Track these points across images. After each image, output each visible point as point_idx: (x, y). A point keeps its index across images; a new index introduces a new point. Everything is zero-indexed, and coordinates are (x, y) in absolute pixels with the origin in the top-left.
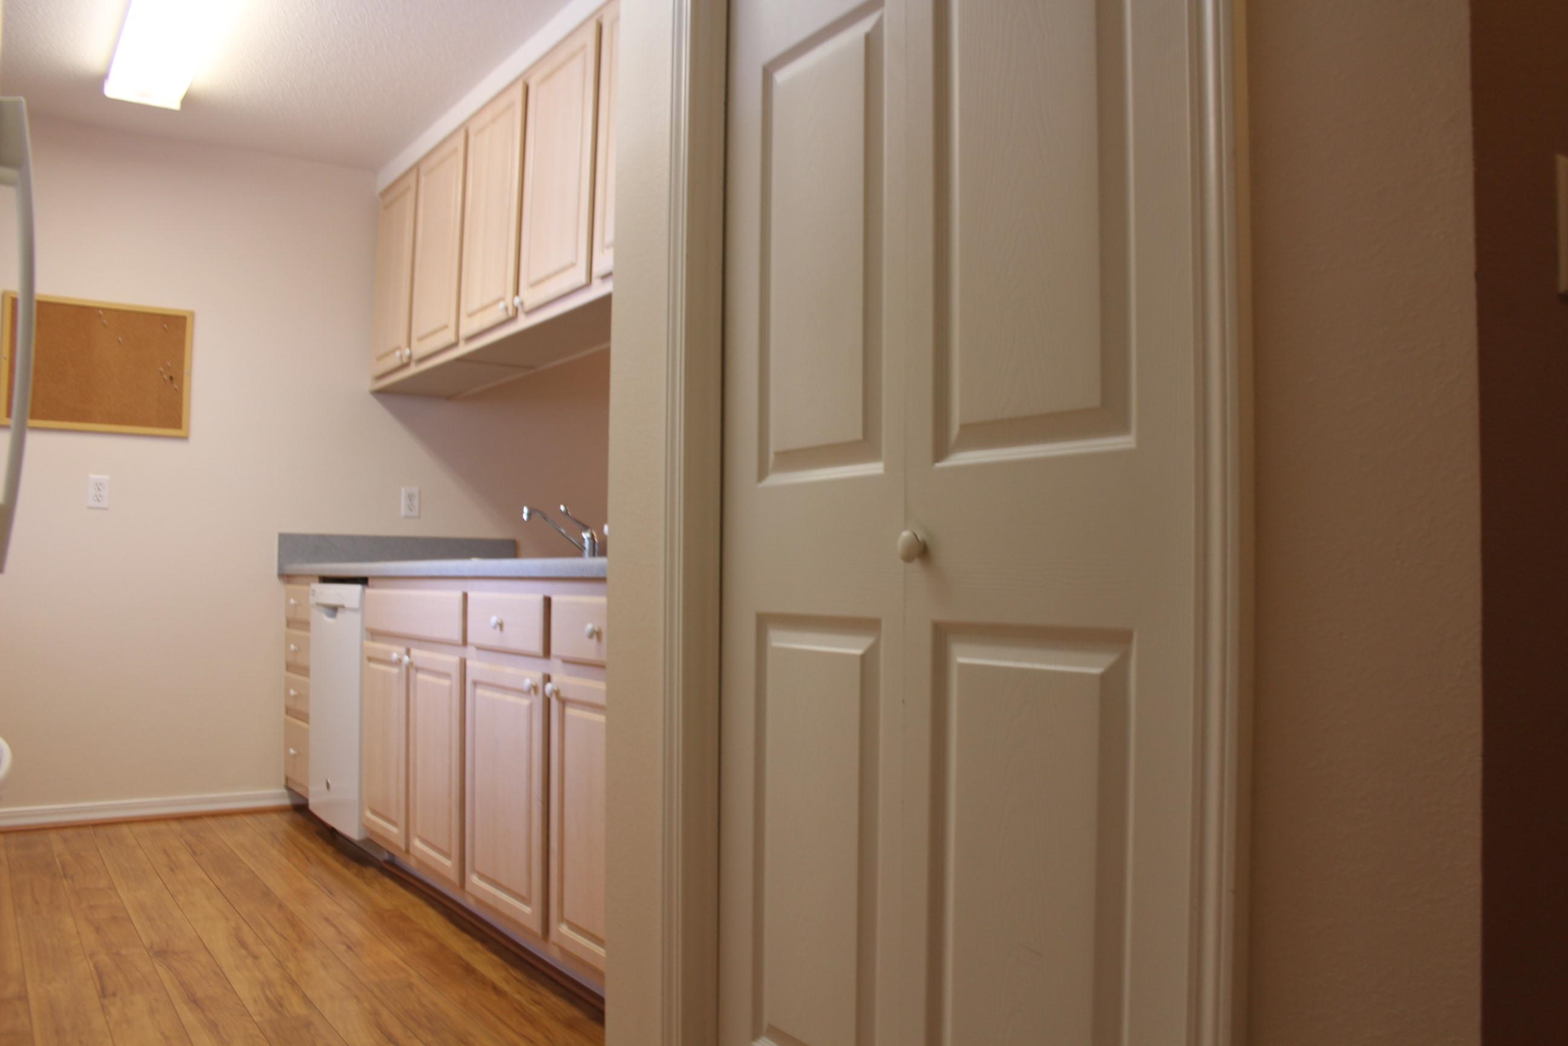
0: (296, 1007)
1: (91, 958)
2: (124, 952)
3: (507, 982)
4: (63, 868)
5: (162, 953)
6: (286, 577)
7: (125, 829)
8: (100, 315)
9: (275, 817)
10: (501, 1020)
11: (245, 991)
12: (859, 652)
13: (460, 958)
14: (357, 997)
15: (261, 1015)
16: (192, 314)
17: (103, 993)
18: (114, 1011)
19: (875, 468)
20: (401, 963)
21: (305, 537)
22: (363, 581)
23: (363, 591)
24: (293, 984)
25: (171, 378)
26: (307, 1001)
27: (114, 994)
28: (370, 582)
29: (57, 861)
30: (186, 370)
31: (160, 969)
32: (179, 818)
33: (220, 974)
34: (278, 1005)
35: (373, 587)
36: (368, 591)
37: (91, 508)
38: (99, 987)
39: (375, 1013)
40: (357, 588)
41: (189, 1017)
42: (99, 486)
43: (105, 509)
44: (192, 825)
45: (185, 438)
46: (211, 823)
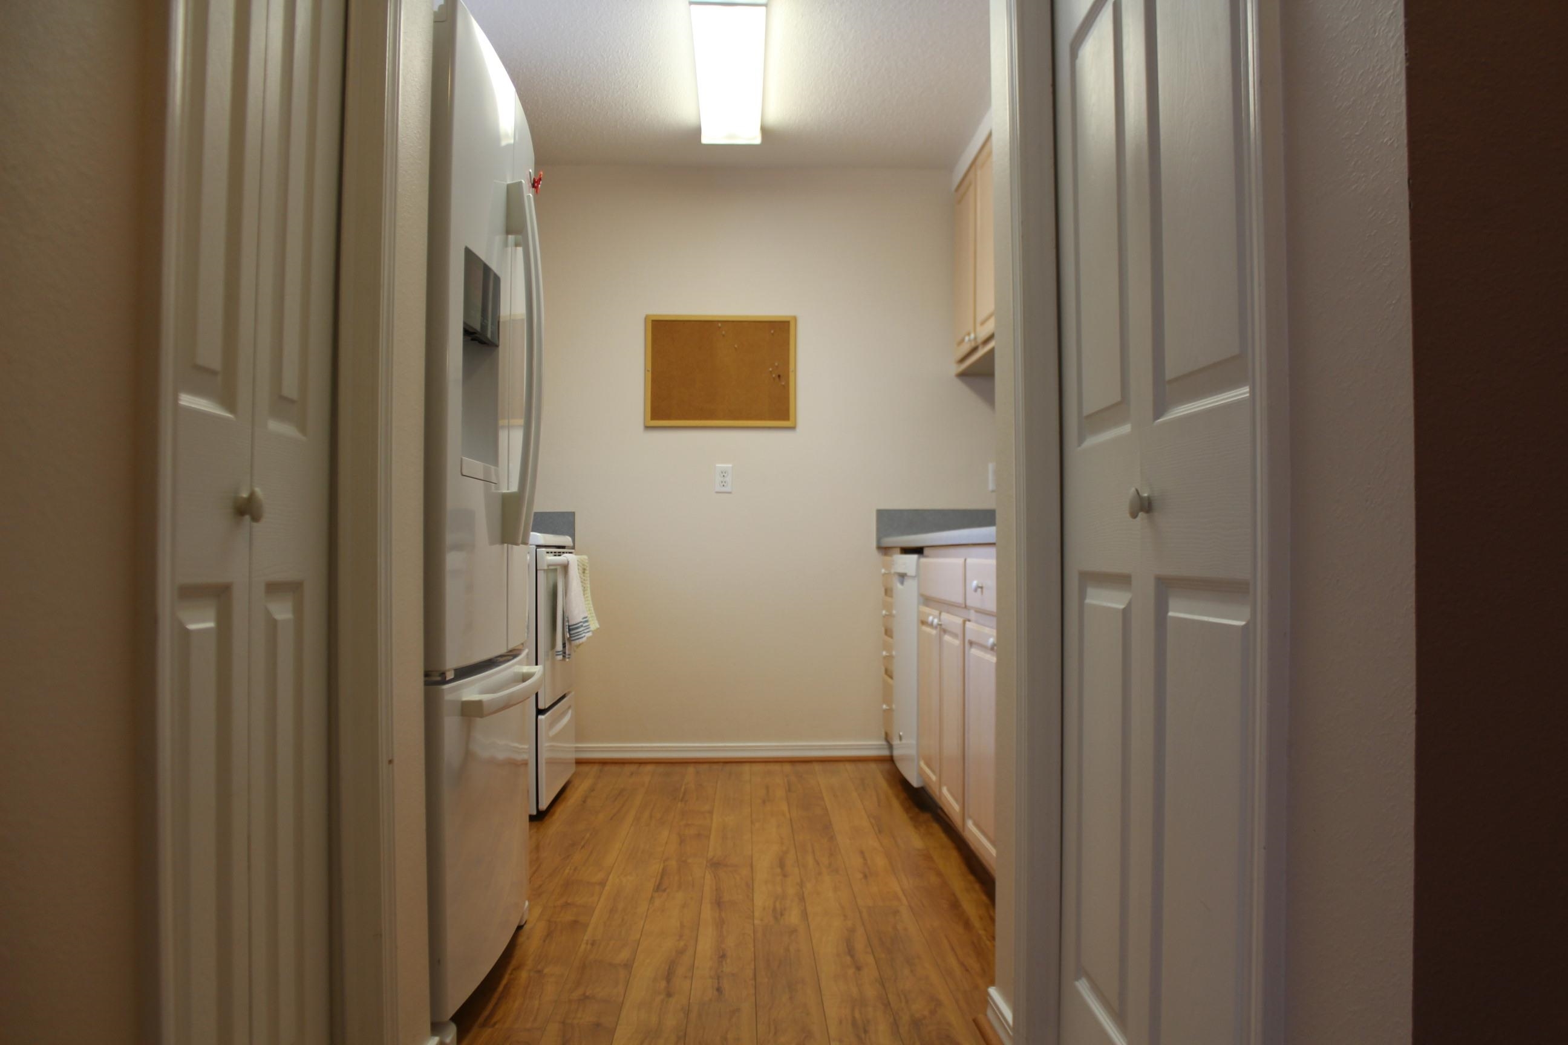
0: (793, 917)
1: (664, 862)
2: (690, 861)
3: (981, 918)
4: (685, 793)
5: (715, 865)
6: (884, 550)
7: (746, 768)
8: (720, 328)
9: (873, 766)
10: (953, 949)
11: (761, 899)
12: (1122, 607)
13: (954, 895)
14: (845, 916)
15: (762, 920)
16: (795, 318)
17: (658, 888)
18: (657, 902)
19: (1126, 429)
20: (900, 894)
21: (901, 511)
22: (919, 551)
23: (919, 558)
24: (802, 899)
25: (779, 376)
26: (805, 915)
27: (665, 890)
28: (926, 551)
29: (683, 787)
30: (792, 367)
31: (708, 876)
32: (793, 761)
33: (750, 886)
34: (778, 914)
35: (927, 557)
36: (923, 560)
37: (717, 492)
38: (657, 883)
39: (852, 930)
40: (914, 557)
41: (708, 912)
42: (724, 474)
43: (730, 493)
44: (801, 768)
45: (793, 428)
46: (817, 767)
